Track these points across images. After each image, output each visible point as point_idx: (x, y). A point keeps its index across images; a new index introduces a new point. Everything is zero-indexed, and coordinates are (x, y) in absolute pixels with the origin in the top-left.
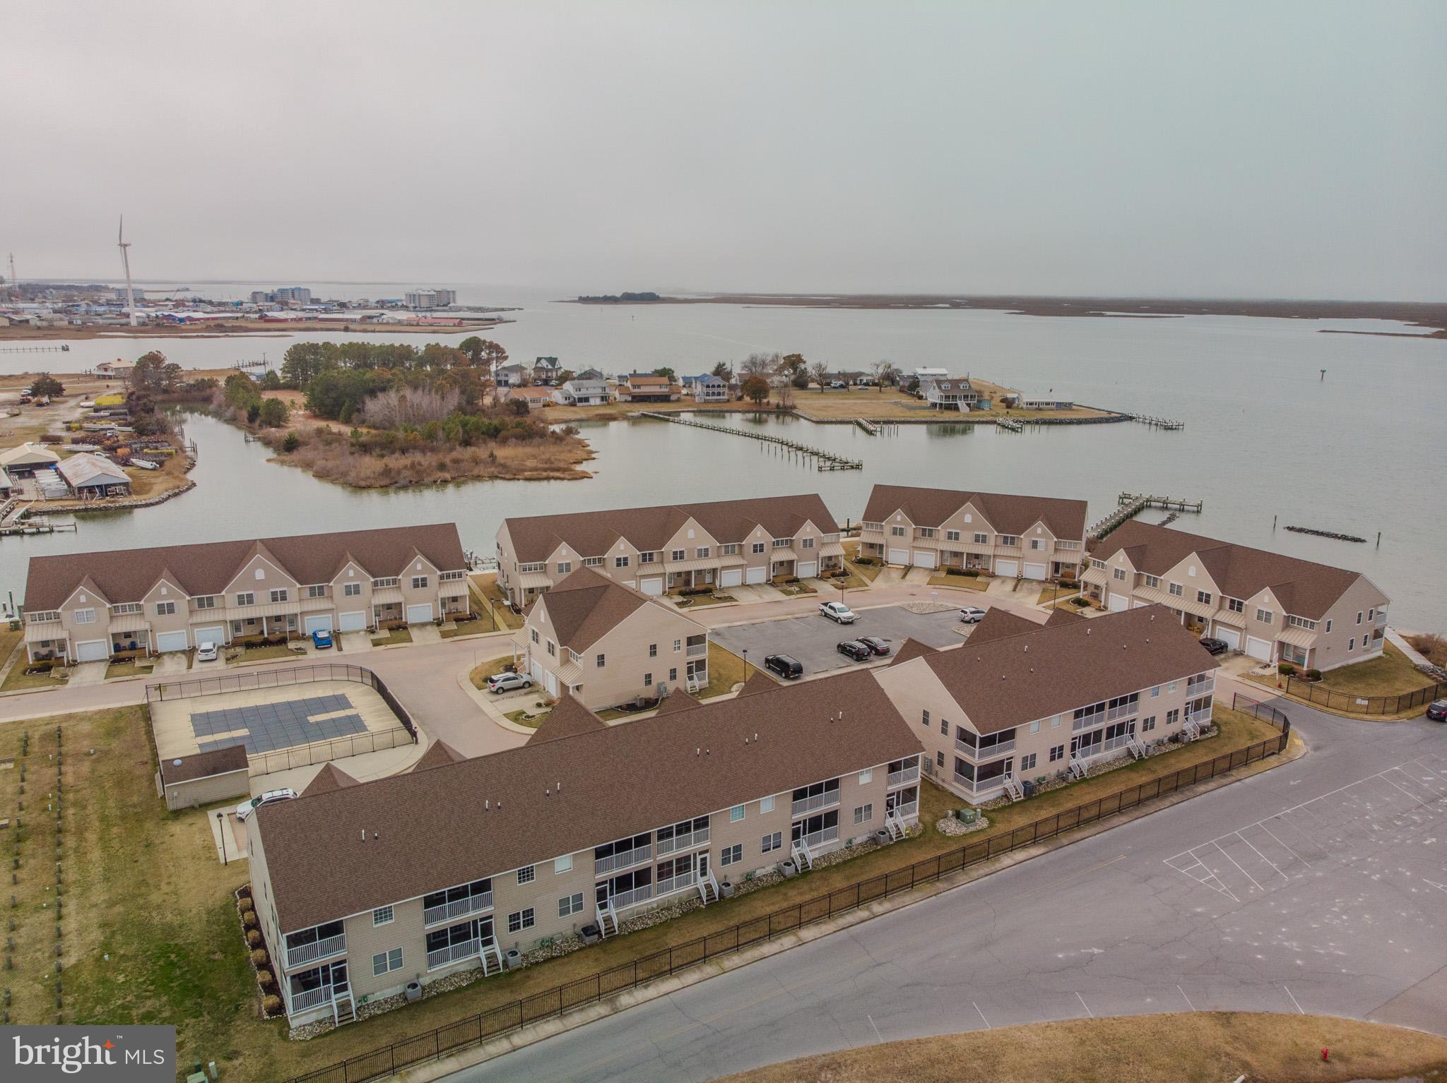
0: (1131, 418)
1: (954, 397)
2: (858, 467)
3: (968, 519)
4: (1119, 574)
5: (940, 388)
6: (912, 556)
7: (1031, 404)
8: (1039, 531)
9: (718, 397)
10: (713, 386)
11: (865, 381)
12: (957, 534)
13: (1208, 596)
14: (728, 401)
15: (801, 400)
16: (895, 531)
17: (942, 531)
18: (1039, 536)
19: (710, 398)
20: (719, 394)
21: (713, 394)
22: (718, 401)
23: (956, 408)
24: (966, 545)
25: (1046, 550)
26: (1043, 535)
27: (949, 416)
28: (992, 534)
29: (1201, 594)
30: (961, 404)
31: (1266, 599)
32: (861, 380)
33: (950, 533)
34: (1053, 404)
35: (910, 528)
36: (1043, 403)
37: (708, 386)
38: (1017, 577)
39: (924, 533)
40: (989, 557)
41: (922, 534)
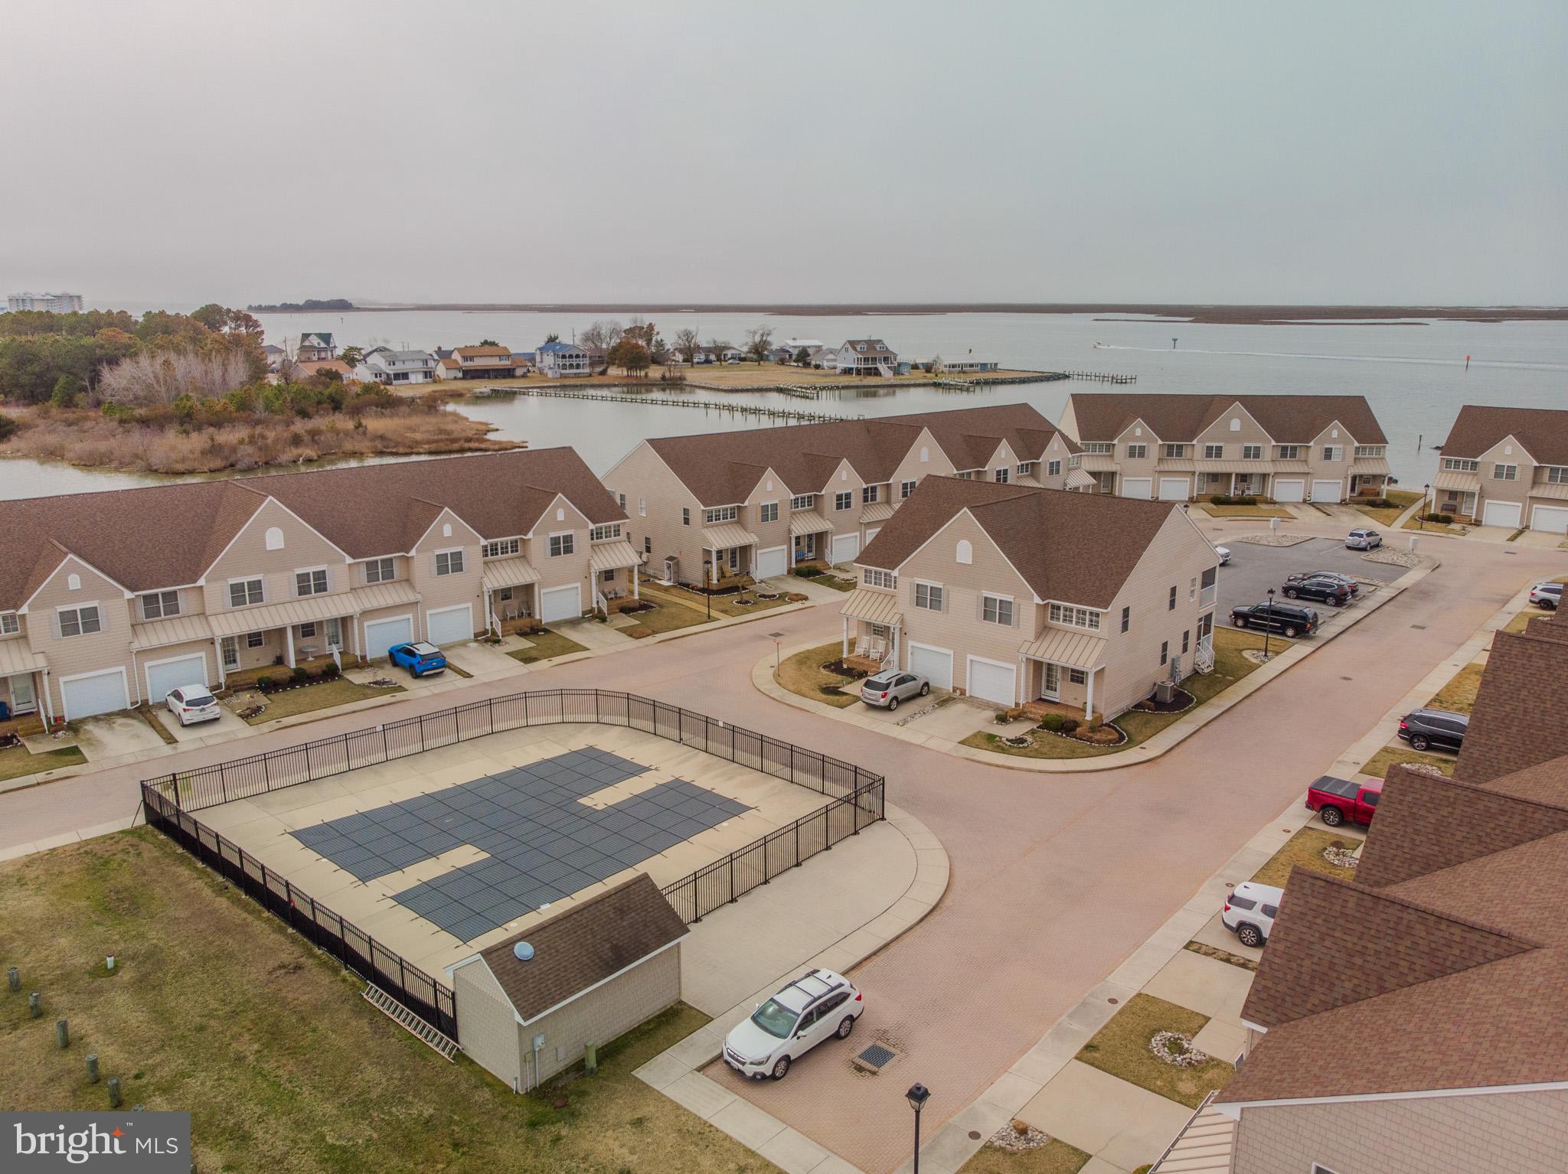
0: (1066, 377)
1: (874, 360)
3: (1235, 425)
4: (1505, 472)
5: (855, 349)
6: (1156, 487)
7: (954, 366)
8: (1335, 434)
9: (578, 371)
10: (571, 356)
11: (729, 356)
12: (1219, 449)
14: (590, 375)
16: (1132, 452)
17: (1199, 445)
18: (1334, 441)
19: (568, 371)
20: (578, 366)
21: (571, 366)
22: (577, 376)
23: (876, 373)
24: (1232, 463)
25: (1343, 459)
26: (1340, 439)
27: (872, 380)
28: (1269, 446)
30: (882, 367)
32: (725, 355)
33: (1210, 448)
34: (977, 365)
35: (1155, 446)
36: (966, 365)
37: (564, 357)
38: (1304, 501)
39: (1173, 451)
40: (1264, 477)
41: (1170, 454)
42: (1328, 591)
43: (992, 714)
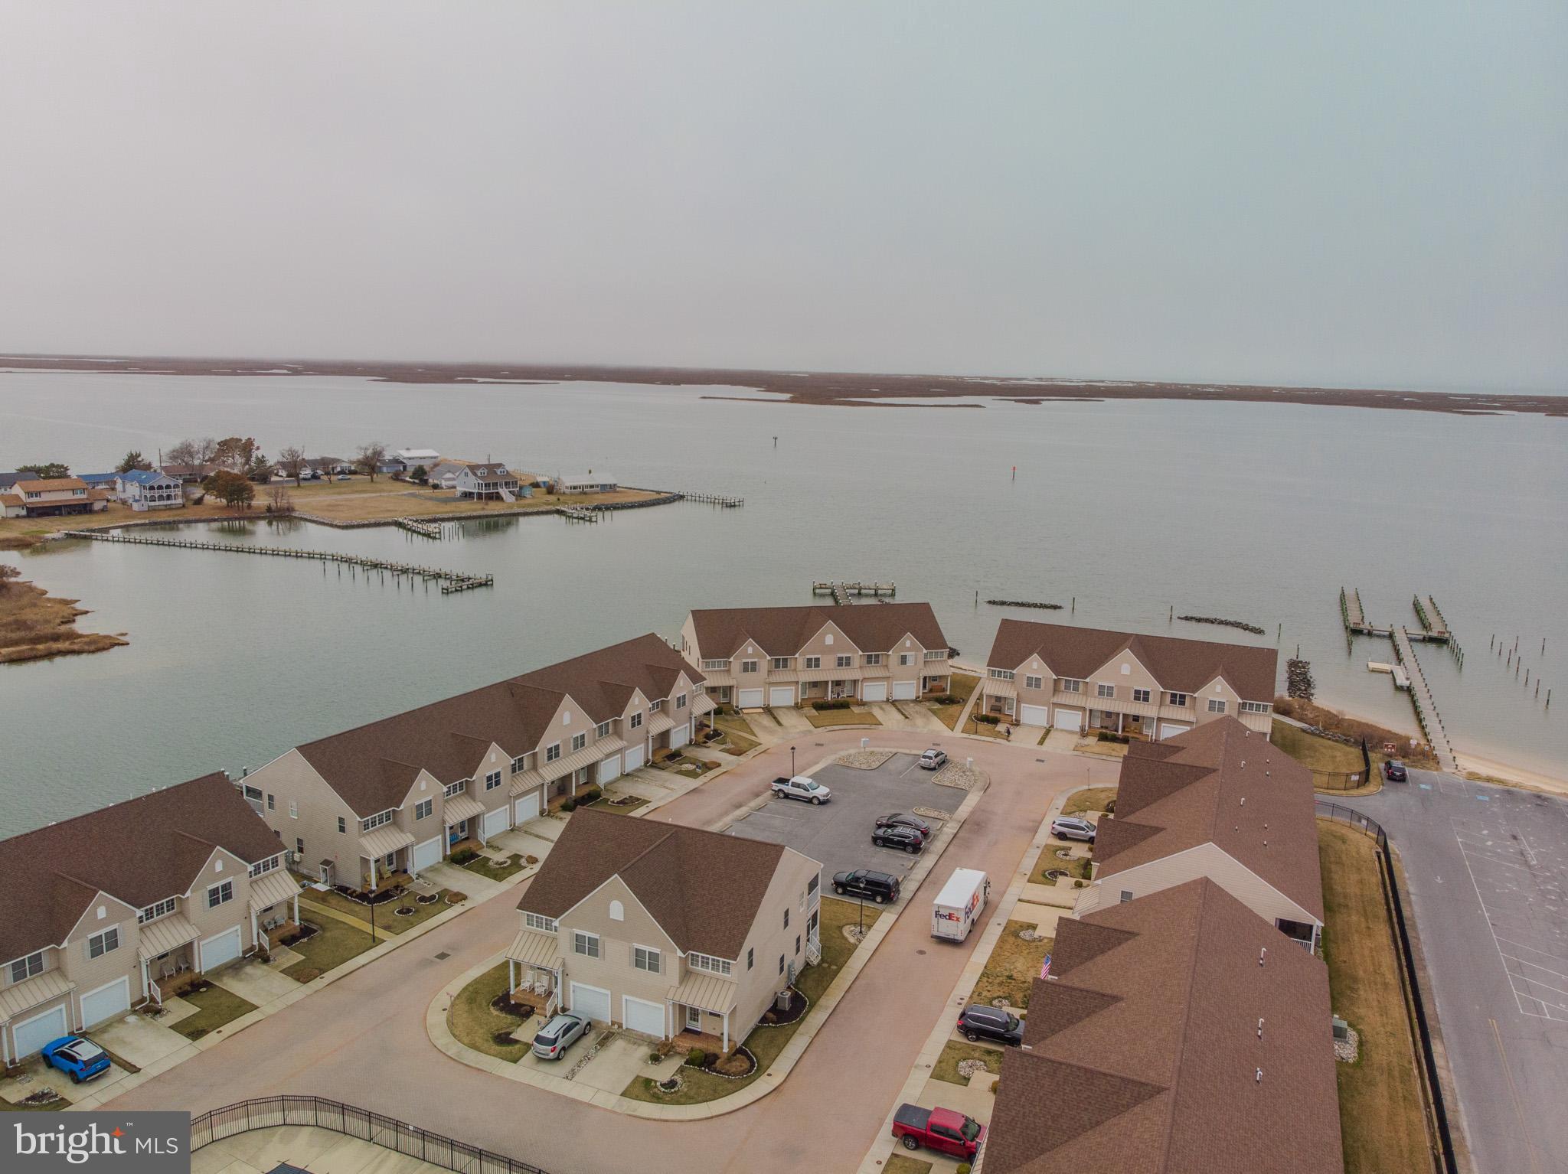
0: (682, 497)
1: (495, 485)
2: (487, 584)
3: (829, 640)
4: (1034, 683)
5: (475, 474)
6: (767, 696)
7: (575, 488)
8: (908, 644)
9: (169, 502)
10: (160, 487)
11: (339, 469)
12: (817, 660)
13: (1146, 693)
14: (184, 506)
15: (301, 500)
16: (746, 668)
17: (800, 658)
18: (909, 649)
19: (157, 503)
20: (169, 497)
21: (161, 498)
22: (169, 508)
23: (498, 497)
24: (828, 673)
25: (916, 664)
26: (912, 648)
27: (494, 508)
28: (857, 655)
29: (1137, 692)
30: (504, 492)
31: (1218, 689)
32: (333, 469)
33: (809, 660)
34: (597, 486)
35: (765, 661)
36: (586, 487)
37: (152, 488)
38: (888, 700)
39: (780, 664)
40: (855, 682)
41: (777, 666)
42: (907, 840)
43: (644, 1051)
